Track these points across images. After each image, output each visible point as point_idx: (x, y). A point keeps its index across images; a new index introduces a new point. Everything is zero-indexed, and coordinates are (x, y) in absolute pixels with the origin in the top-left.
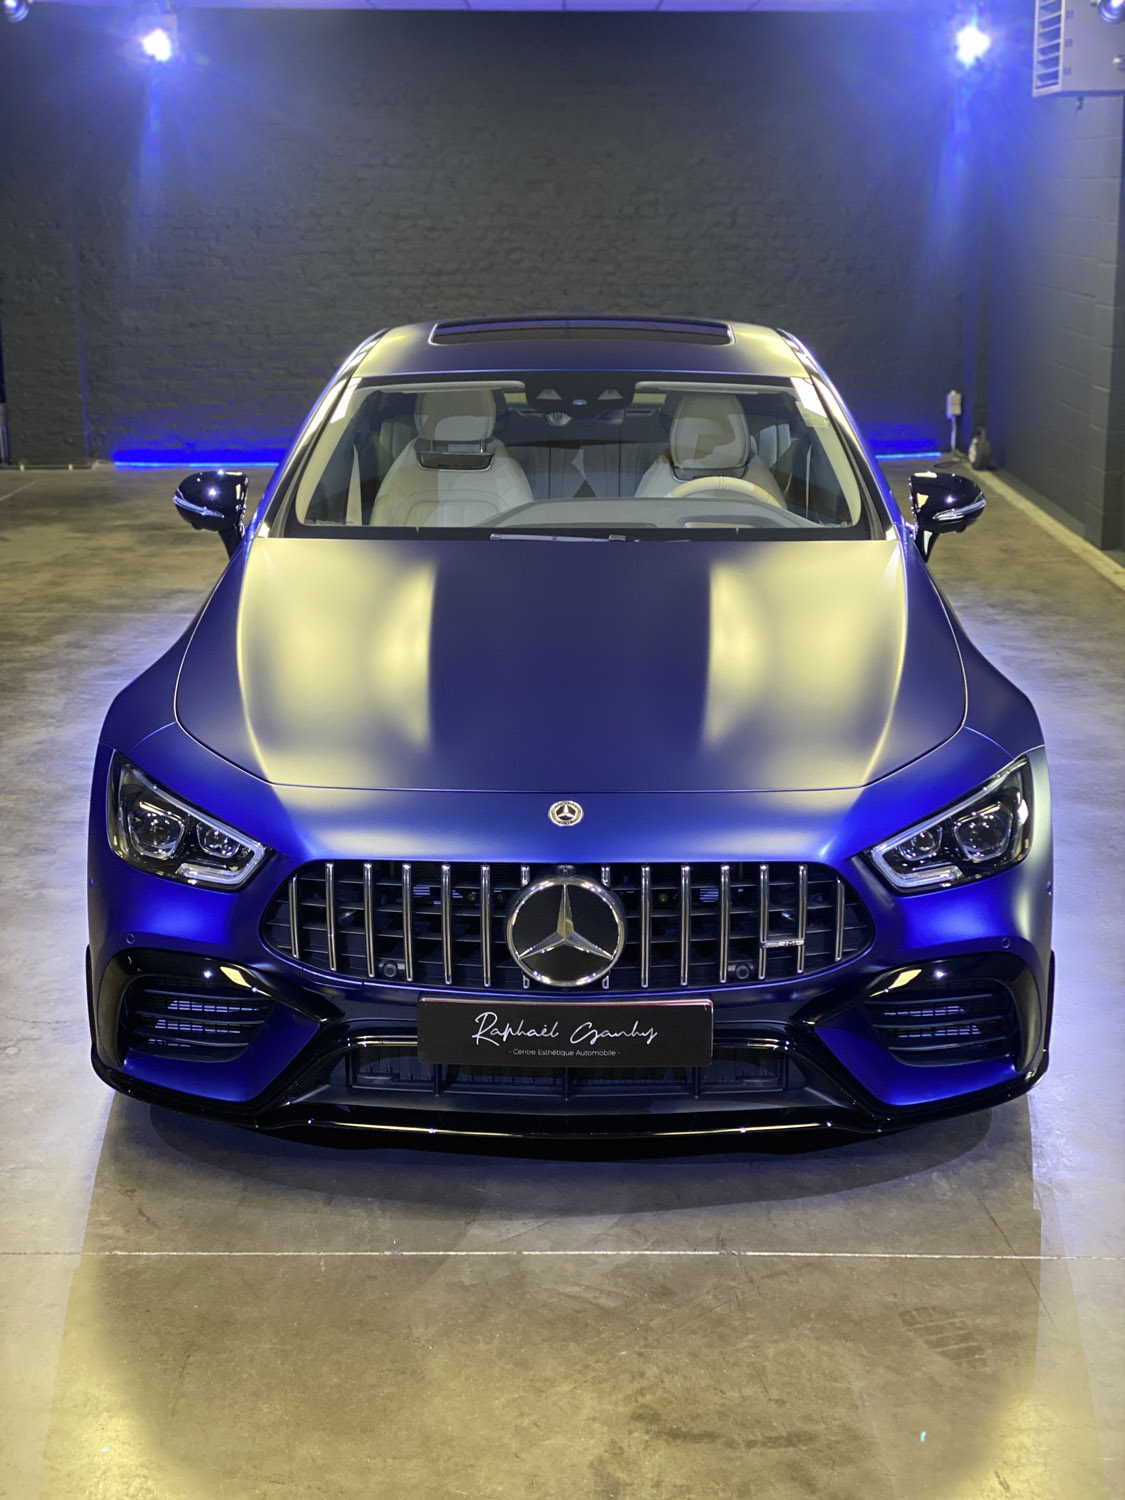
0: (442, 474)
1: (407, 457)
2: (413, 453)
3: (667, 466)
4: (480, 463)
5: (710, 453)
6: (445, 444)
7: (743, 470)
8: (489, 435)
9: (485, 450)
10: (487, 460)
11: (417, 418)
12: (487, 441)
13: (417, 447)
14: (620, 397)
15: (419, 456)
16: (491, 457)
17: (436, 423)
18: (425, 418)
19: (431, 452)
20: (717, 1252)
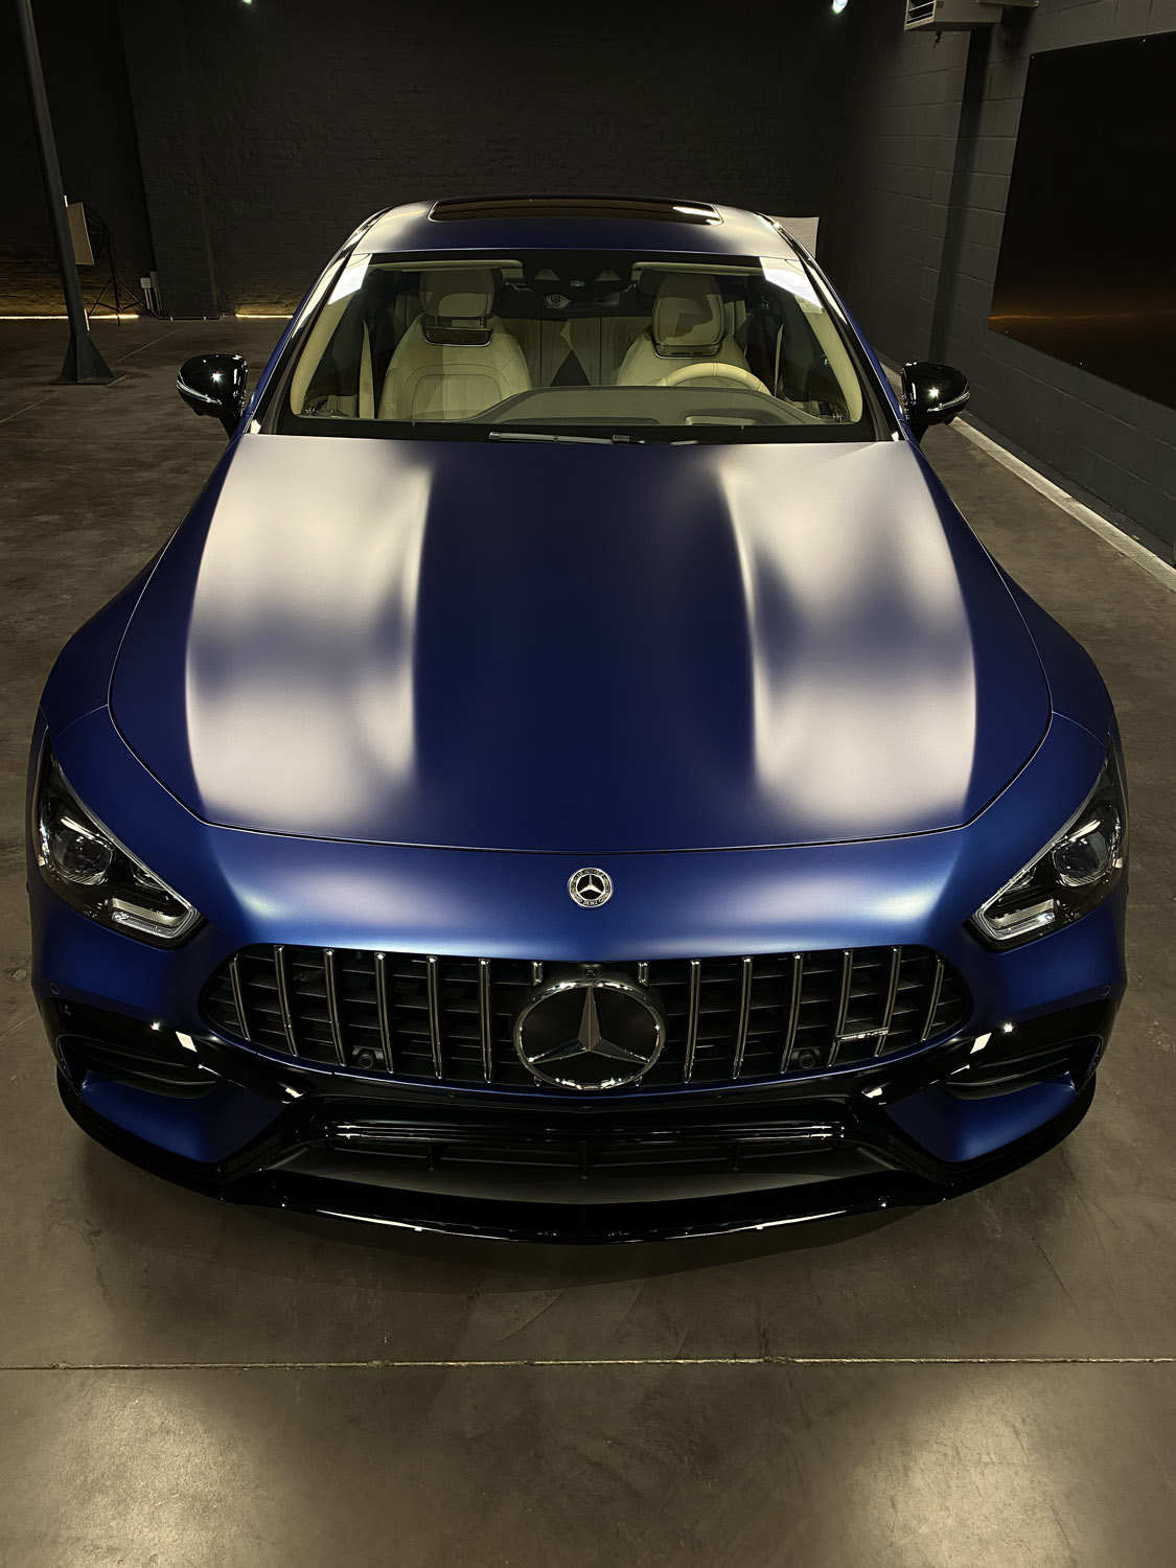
0: (447, 348)
1: (413, 332)
2: (419, 327)
3: (650, 343)
4: (481, 338)
5: (689, 331)
6: (449, 320)
7: (717, 347)
8: (488, 312)
9: (485, 326)
10: (487, 337)
11: (422, 294)
12: (487, 317)
13: (423, 323)
14: (617, 277)
15: (424, 331)
16: (490, 333)
17: (440, 299)
18: (429, 295)
19: (436, 327)
20: (761, 1360)
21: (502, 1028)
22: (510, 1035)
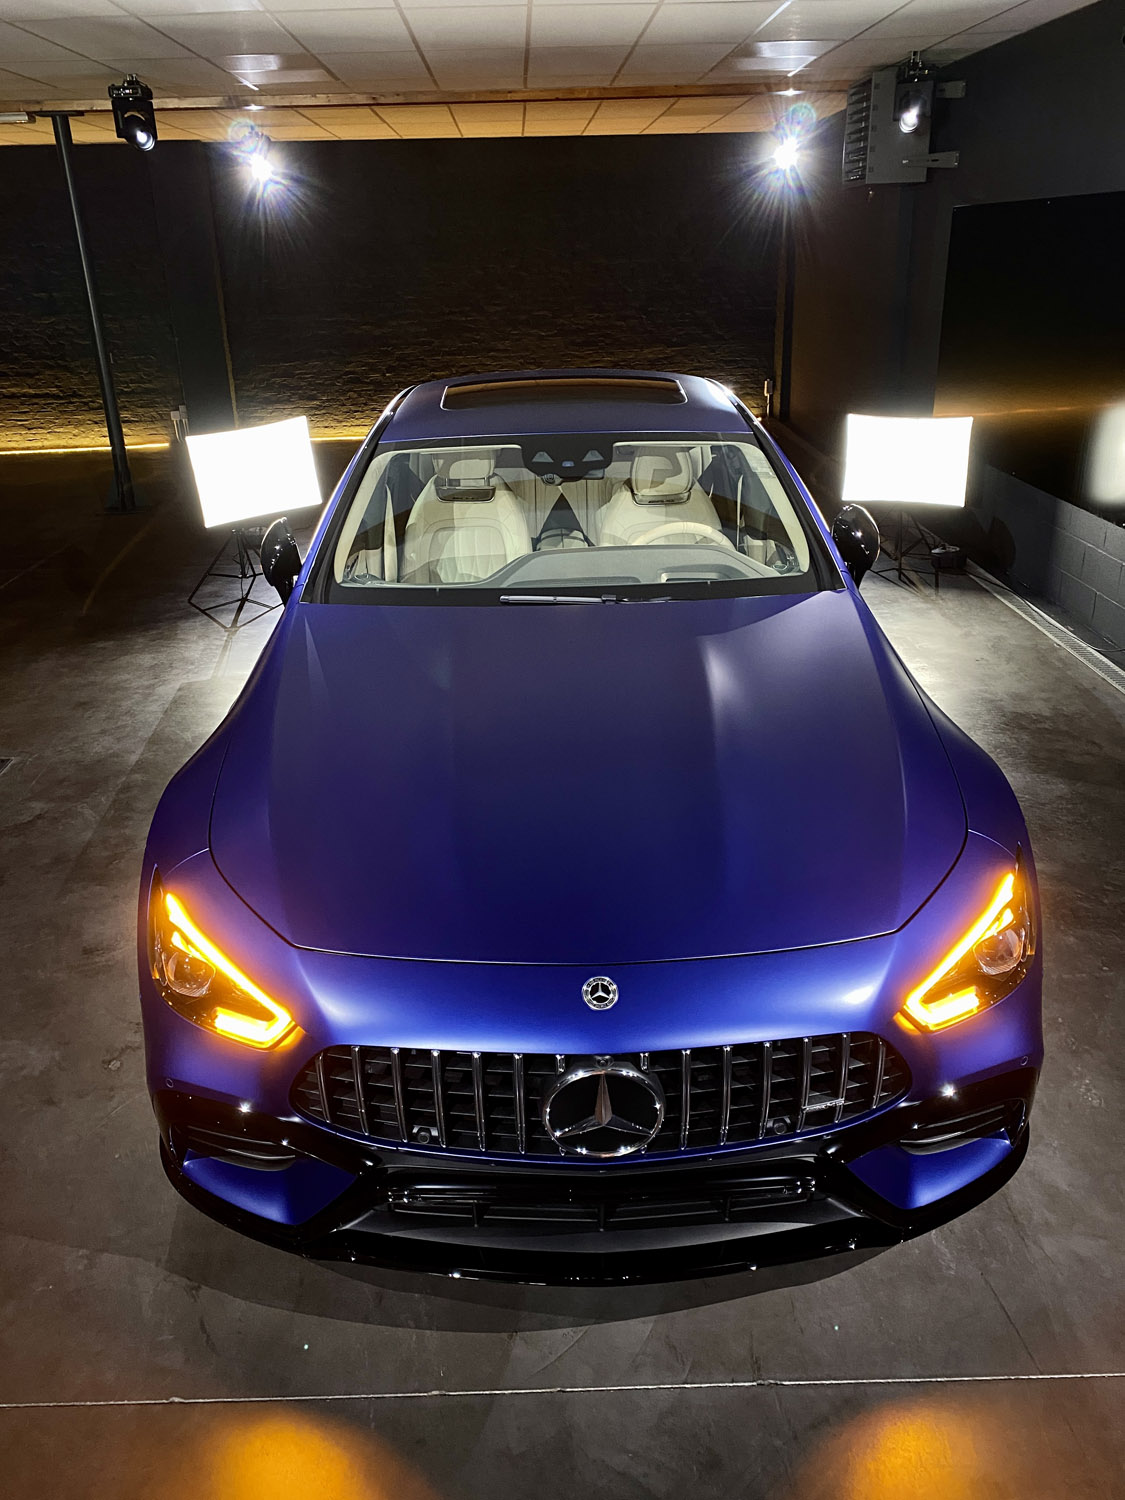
0: (456, 505)
1: (428, 491)
2: (433, 487)
3: (629, 493)
4: (484, 495)
5: (662, 483)
6: (458, 481)
7: (686, 494)
8: (491, 473)
9: (489, 486)
10: (490, 493)
12: (490, 478)
13: (436, 484)
14: (601, 458)
15: (437, 490)
16: (494, 490)
17: (450, 466)
19: (447, 488)
20: (755, 1384)
21: (534, 1109)
22: (541, 1114)
